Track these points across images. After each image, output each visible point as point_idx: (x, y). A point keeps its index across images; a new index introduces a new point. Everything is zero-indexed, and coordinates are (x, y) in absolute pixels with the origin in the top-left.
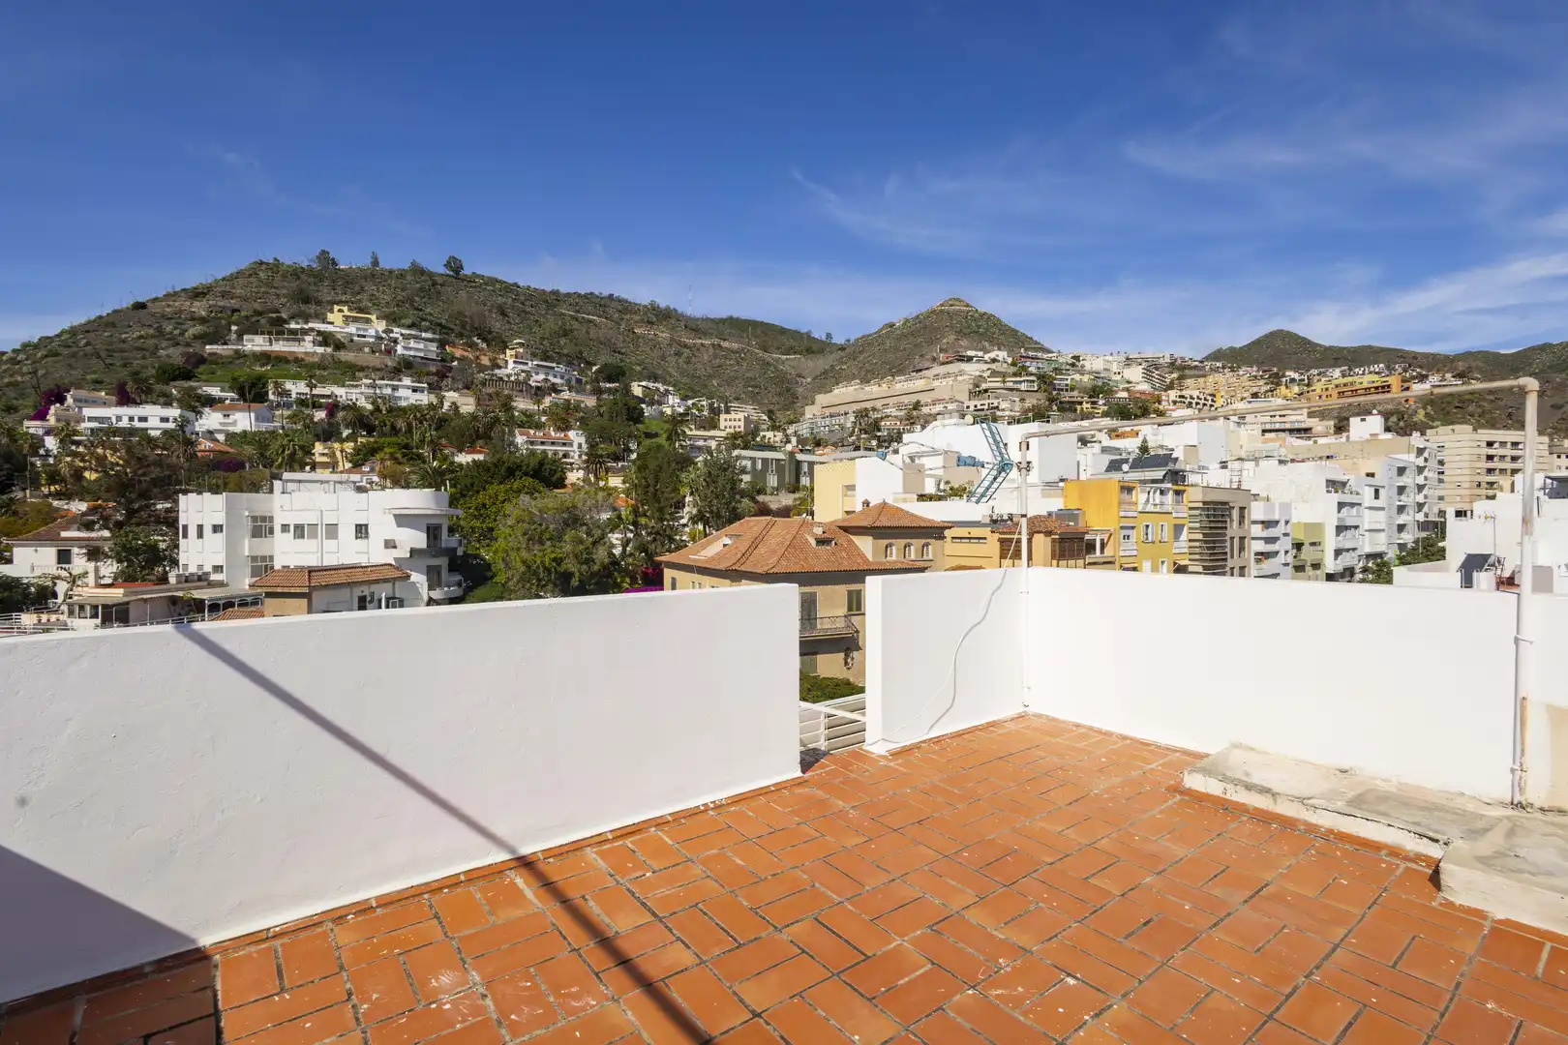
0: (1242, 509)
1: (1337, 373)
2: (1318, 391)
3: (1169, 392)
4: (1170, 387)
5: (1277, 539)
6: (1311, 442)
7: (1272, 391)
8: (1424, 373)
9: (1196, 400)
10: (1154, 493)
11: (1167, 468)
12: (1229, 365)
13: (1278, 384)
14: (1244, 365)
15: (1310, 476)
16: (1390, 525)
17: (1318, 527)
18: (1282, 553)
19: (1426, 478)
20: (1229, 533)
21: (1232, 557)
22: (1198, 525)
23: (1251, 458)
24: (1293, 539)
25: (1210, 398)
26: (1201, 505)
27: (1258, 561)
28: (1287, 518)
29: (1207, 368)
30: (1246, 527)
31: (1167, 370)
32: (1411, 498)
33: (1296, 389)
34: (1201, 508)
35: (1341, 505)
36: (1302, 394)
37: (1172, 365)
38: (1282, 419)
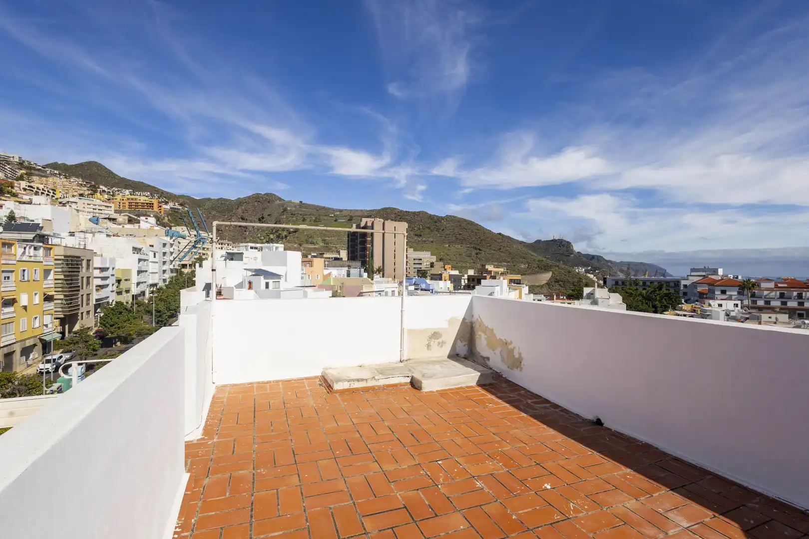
0: (88, 261)
1: (127, 192)
2: (118, 200)
3: (21, 182)
4: (21, 178)
5: (108, 277)
6: (121, 227)
7: (92, 195)
8: (167, 200)
9: (41, 191)
10: (30, 248)
11: (36, 233)
12: (63, 174)
13: (95, 192)
14: (73, 175)
15: (123, 245)
16: (159, 270)
17: (127, 272)
18: (111, 285)
19: (174, 249)
20: (81, 275)
21: (82, 288)
22: (60, 270)
23: (90, 231)
24: (116, 278)
25: (52, 191)
26: (63, 257)
27: (97, 290)
28: (113, 266)
29: (48, 172)
30: (91, 271)
31: (16, 166)
32: (168, 258)
33: (106, 196)
34: (63, 259)
35: (140, 260)
36: (110, 199)
37: (21, 164)
38: (100, 212)
